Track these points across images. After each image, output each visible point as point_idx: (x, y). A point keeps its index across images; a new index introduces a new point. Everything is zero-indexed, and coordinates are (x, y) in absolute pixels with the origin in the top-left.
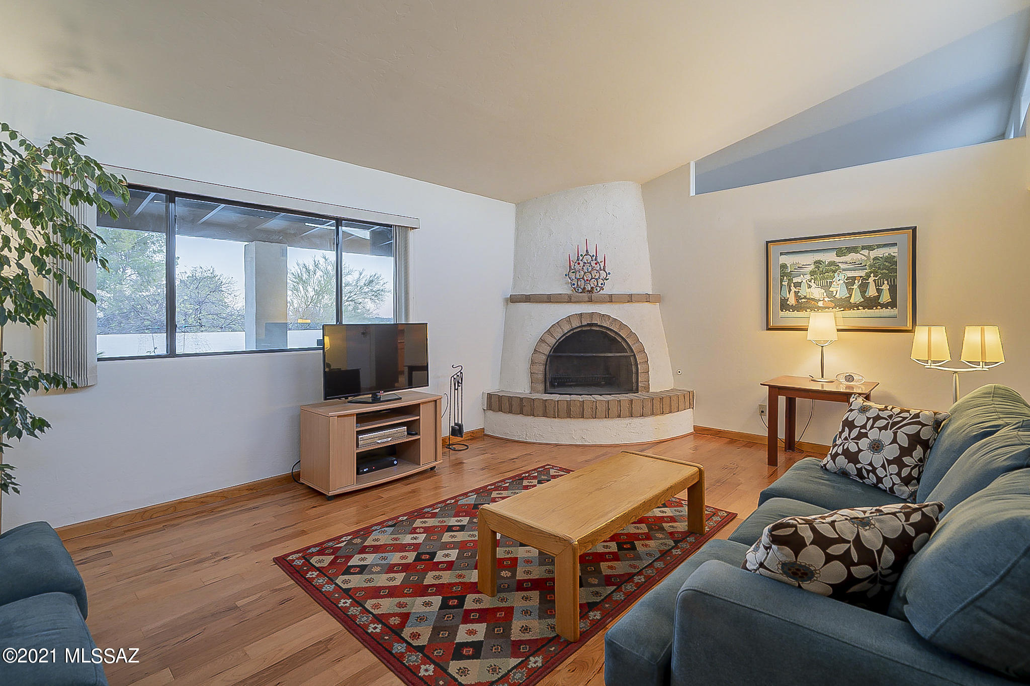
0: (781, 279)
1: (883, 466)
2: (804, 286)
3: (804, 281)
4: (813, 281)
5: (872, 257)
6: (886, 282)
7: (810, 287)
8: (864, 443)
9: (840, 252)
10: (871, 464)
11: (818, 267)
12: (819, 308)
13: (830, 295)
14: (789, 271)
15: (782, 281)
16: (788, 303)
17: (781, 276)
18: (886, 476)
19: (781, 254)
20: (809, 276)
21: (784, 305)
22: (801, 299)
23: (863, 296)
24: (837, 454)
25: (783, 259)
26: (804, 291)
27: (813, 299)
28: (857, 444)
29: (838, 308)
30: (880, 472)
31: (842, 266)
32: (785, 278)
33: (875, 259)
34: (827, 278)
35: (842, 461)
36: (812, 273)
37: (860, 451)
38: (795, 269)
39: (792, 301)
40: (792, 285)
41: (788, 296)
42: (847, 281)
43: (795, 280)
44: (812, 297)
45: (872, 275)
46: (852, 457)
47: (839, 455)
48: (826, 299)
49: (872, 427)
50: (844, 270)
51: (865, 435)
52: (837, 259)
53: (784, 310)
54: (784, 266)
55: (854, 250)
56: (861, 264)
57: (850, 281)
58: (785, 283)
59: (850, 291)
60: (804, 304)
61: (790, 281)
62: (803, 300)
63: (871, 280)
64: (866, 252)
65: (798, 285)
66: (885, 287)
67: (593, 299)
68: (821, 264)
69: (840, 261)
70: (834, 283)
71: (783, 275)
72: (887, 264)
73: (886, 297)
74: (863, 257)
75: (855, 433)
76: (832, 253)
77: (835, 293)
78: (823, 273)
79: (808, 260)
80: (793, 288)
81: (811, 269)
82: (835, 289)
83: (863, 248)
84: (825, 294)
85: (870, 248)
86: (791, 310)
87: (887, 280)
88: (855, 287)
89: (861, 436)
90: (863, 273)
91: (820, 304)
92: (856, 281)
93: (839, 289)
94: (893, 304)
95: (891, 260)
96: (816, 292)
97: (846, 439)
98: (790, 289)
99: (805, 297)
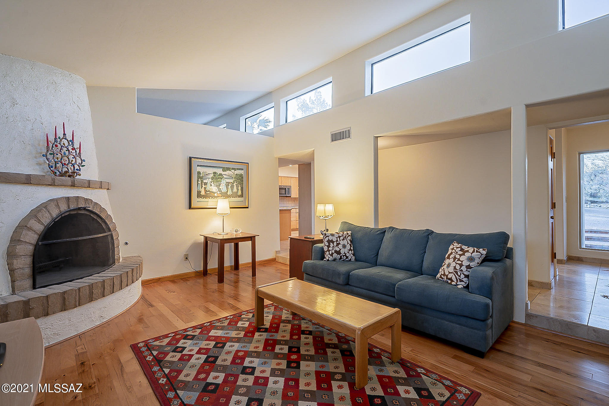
0: (197, 180)
1: (348, 252)
2: (209, 185)
3: (209, 182)
4: (212, 182)
5: (235, 174)
6: (240, 186)
7: (211, 185)
8: (340, 246)
9: (225, 169)
10: (345, 253)
11: (215, 176)
12: (215, 197)
13: (220, 190)
14: (202, 176)
15: (198, 181)
16: (201, 194)
17: (198, 178)
18: (349, 255)
19: (198, 166)
20: (211, 179)
21: (199, 195)
22: (207, 192)
23: (232, 192)
24: (332, 253)
25: (199, 169)
26: (208, 188)
27: (212, 192)
28: (338, 247)
29: (223, 197)
30: (347, 255)
31: (225, 176)
32: (200, 179)
33: (236, 175)
34: (218, 182)
35: (335, 255)
36: (212, 178)
37: (340, 249)
38: (204, 175)
39: (203, 193)
40: (203, 184)
41: (201, 190)
42: (226, 184)
43: (204, 181)
44: (212, 191)
45: (235, 182)
46: (338, 253)
47: (334, 253)
48: (218, 192)
49: (340, 240)
50: (225, 178)
51: (339, 244)
52: (223, 173)
53: (199, 198)
54: (199, 173)
55: (228, 169)
56: (231, 176)
57: (227, 184)
58: (200, 182)
59: (227, 188)
60: (208, 195)
61: (202, 181)
62: (208, 192)
63: (235, 184)
64: (233, 171)
65: (206, 184)
66: (240, 188)
67: (75, 184)
68: (216, 174)
69: (224, 174)
70: (221, 184)
71: (199, 177)
72: (240, 178)
73: (240, 193)
74: (232, 173)
75: (335, 244)
76: (220, 169)
77: (221, 189)
78: (217, 178)
79: (211, 171)
80: (203, 185)
81: (212, 176)
82: (222, 187)
83: (233, 169)
84: (218, 190)
85: (235, 169)
86: (202, 198)
87: (240, 185)
88: (229, 187)
89: (338, 244)
90: (232, 181)
91: (216, 195)
92: (230, 184)
93: (223, 188)
94: (242, 196)
95: (241, 176)
96: (214, 189)
97: (333, 247)
98: (202, 186)
99: (209, 191)
